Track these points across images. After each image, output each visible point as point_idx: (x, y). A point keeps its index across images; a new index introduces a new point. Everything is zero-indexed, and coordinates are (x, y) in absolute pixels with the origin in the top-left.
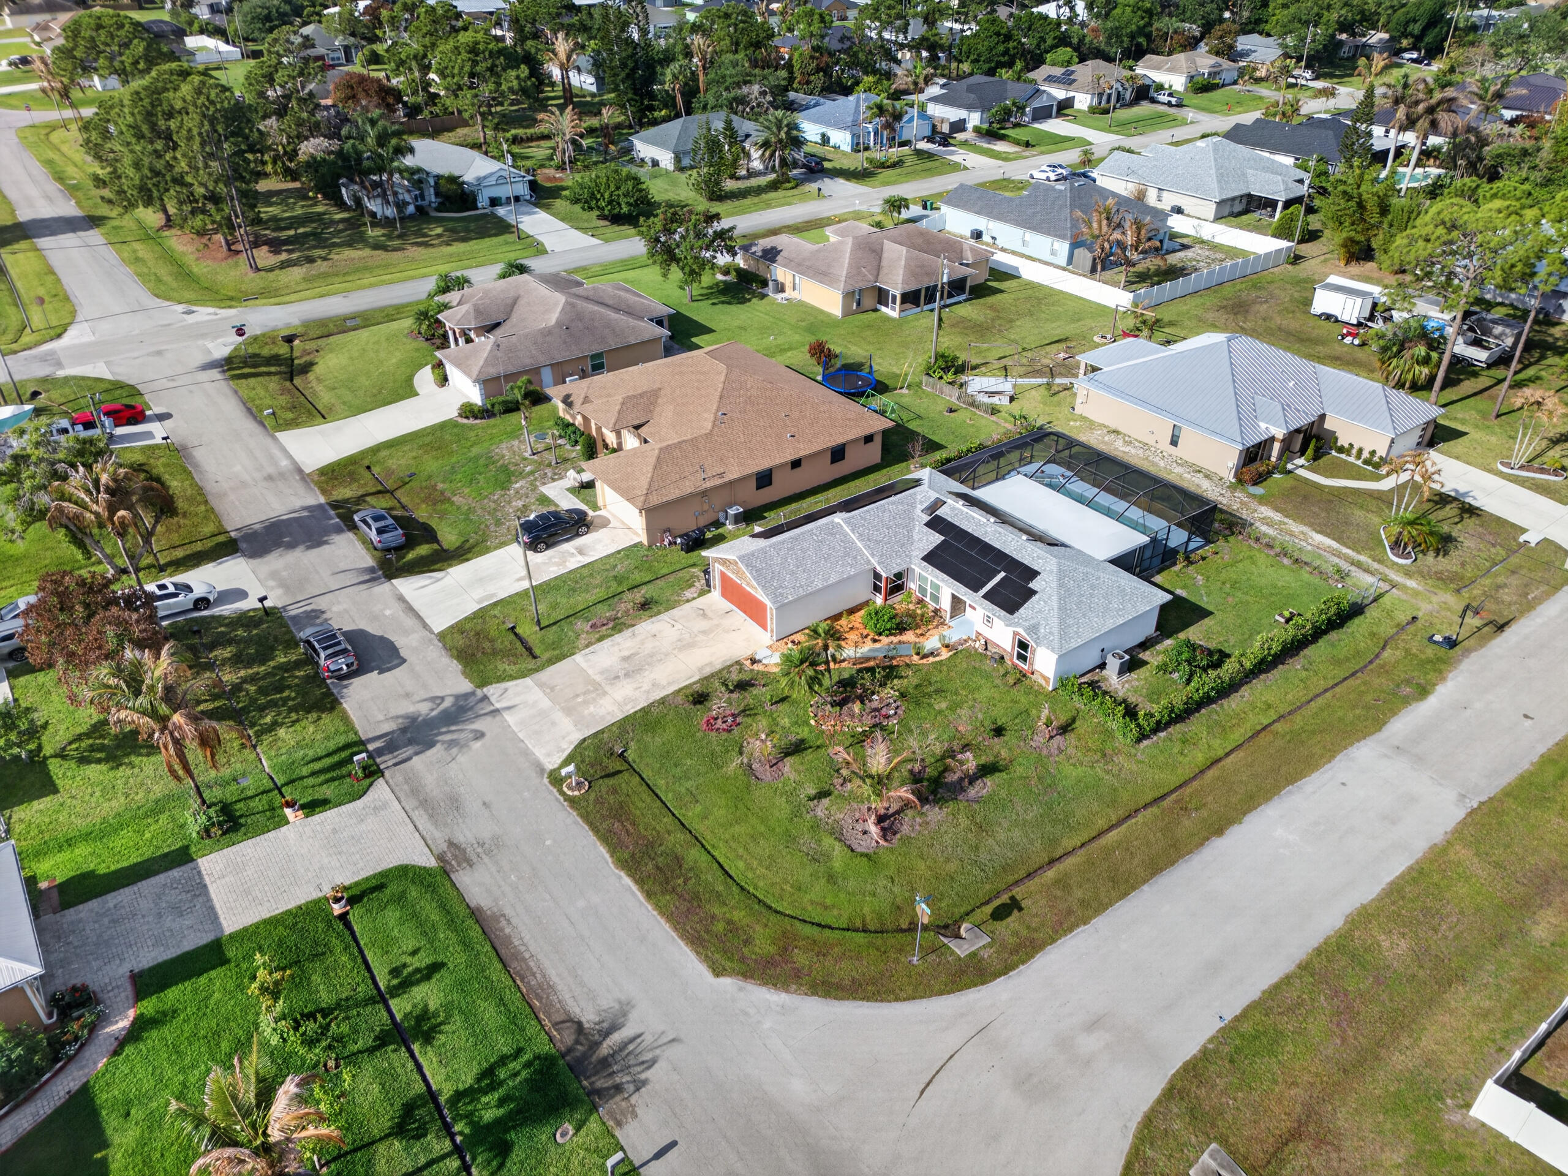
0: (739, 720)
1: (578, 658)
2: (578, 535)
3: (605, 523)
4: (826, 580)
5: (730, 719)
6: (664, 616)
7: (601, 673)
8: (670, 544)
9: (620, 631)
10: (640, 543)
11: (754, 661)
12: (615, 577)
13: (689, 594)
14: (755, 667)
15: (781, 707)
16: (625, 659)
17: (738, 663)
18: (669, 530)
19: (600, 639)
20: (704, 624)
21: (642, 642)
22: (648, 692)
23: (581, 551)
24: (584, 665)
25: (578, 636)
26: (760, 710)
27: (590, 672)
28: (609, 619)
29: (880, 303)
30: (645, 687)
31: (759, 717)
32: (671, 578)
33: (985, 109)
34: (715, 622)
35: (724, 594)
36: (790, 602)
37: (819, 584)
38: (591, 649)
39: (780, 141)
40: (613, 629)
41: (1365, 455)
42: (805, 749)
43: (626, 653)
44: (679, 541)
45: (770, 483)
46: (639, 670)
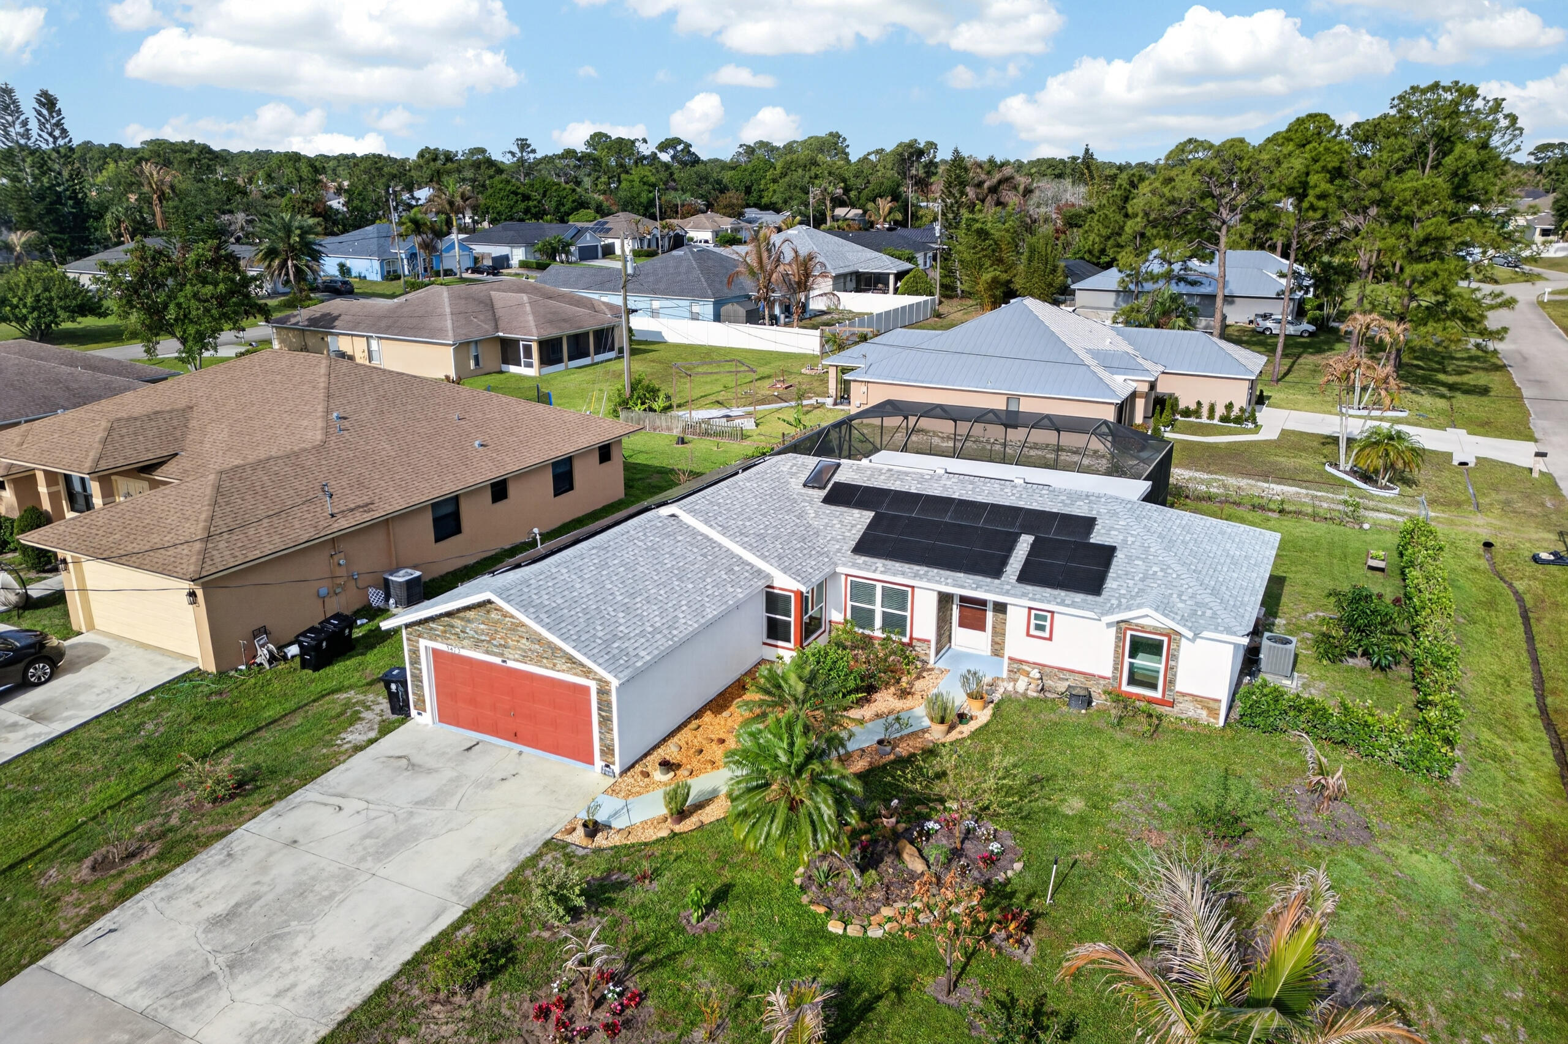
0: (634, 984)
1: (62, 959)
2: (25, 685)
3: (94, 655)
4: (699, 612)
5: (611, 991)
6: (308, 793)
7: (150, 982)
8: (272, 659)
9: (187, 856)
10: (197, 673)
11: (593, 828)
12: (144, 748)
13: (354, 736)
14: (600, 840)
15: (727, 915)
16: (219, 922)
17: (549, 844)
18: (263, 630)
19: (122, 896)
20: (425, 785)
21: (263, 867)
22: (318, 993)
23: (36, 716)
24: (83, 975)
25: (52, 903)
26: (677, 942)
27: (110, 988)
28: (153, 837)
29: (506, 361)
30: (309, 981)
31: (687, 961)
32: (298, 719)
33: (529, 244)
34: (449, 774)
35: (447, 716)
36: (649, 666)
37: (688, 624)
38: (104, 923)
39: (292, 248)
40: (160, 857)
41: (1220, 411)
42: (869, 1007)
43: (220, 907)
44: (294, 650)
45: (458, 530)
46: (274, 940)
